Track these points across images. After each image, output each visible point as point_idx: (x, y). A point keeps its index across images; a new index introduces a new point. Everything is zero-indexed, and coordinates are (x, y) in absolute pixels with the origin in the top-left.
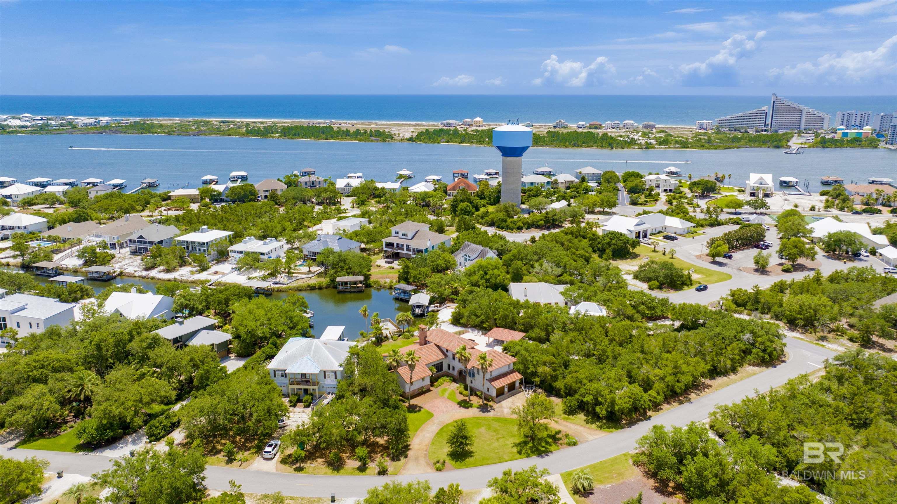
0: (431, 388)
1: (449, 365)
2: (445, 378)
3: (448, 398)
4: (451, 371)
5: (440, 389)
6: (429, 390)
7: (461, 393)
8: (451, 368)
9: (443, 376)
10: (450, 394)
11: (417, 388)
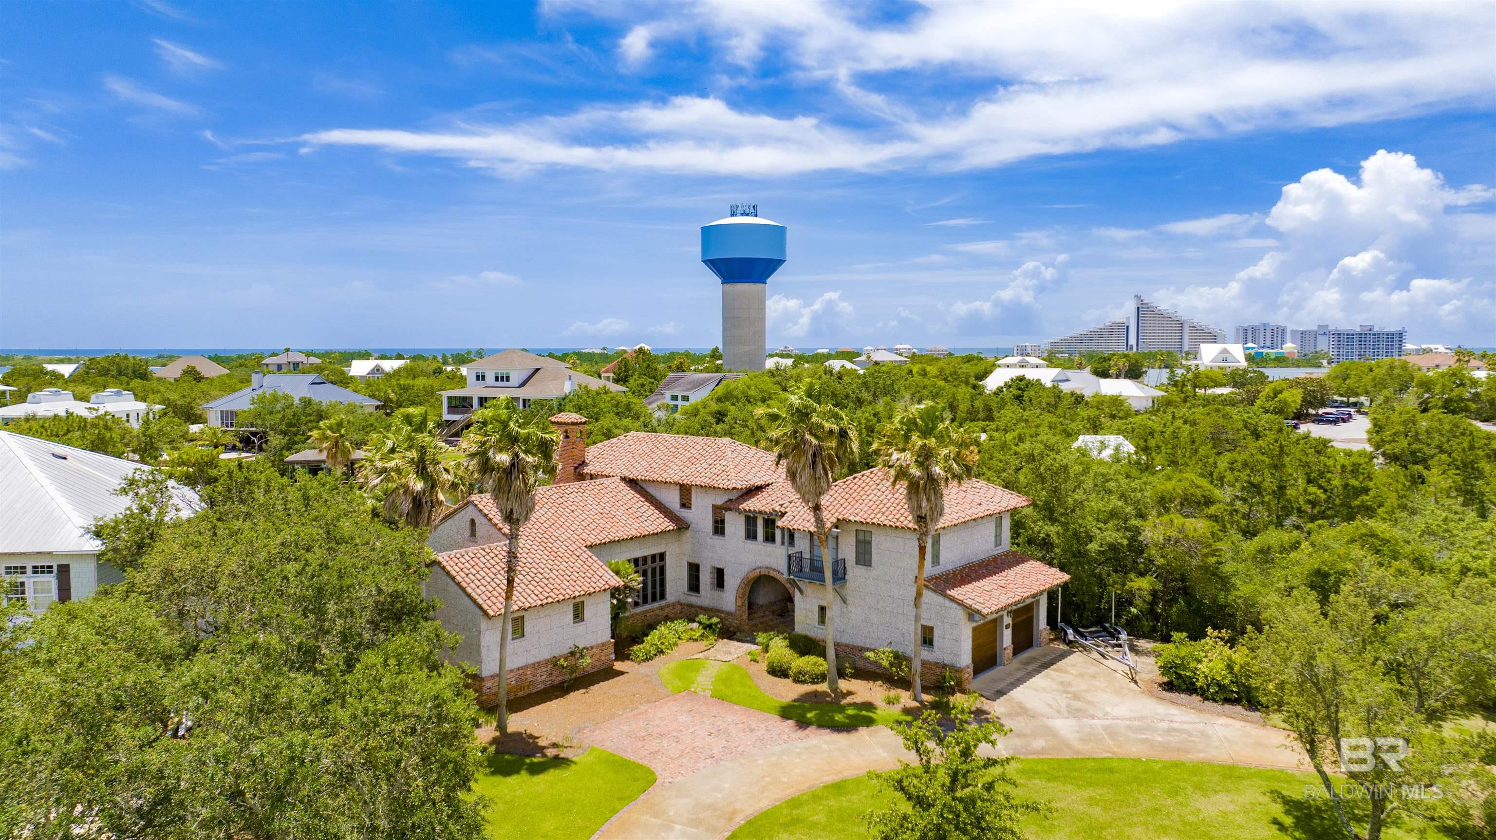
0: (618, 666)
1: (694, 569)
2: (680, 626)
3: (720, 698)
4: (707, 595)
5: (663, 666)
6: (608, 673)
7: (778, 671)
8: (706, 578)
9: (667, 619)
10: (725, 680)
11: (545, 654)
